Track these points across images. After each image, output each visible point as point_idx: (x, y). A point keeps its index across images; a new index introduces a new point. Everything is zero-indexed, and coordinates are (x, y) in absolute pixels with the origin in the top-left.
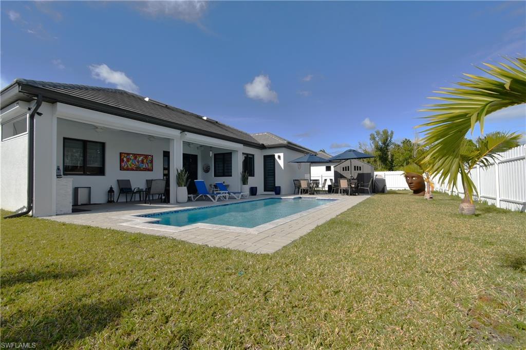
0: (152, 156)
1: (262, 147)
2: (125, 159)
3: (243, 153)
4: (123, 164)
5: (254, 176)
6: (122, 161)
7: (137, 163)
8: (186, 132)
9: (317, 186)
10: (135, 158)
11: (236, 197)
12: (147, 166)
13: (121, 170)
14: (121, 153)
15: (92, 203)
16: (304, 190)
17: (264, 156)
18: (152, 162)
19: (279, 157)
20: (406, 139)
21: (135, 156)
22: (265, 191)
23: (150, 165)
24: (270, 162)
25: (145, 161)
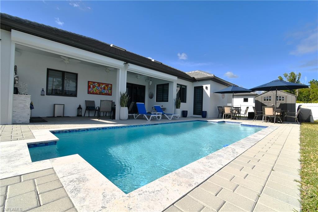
0: (112, 85)
1: (193, 80)
2: (91, 86)
3: (178, 84)
4: (90, 90)
5: (186, 102)
6: (89, 87)
7: (100, 89)
8: (129, 64)
9: (239, 113)
10: (99, 85)
11: (168, 118)
12: (107, 92)
13: (88, 93)
14: (88, 82)
15: (65, 116)
16: (227, 115)
17: (195, 87)
18: (111, 89)
19: (207, 88)
20: (313, 80)
21: (99, 84)
22: (194, 114)
23: (110, 91)
24: (199, 91)
25: (106, 88)
